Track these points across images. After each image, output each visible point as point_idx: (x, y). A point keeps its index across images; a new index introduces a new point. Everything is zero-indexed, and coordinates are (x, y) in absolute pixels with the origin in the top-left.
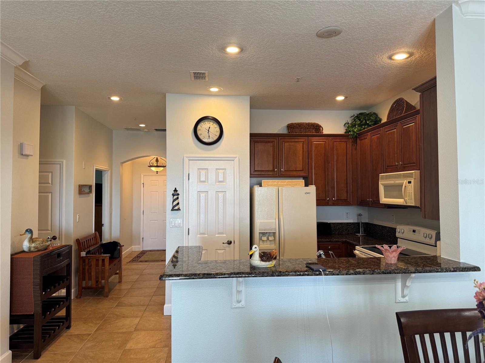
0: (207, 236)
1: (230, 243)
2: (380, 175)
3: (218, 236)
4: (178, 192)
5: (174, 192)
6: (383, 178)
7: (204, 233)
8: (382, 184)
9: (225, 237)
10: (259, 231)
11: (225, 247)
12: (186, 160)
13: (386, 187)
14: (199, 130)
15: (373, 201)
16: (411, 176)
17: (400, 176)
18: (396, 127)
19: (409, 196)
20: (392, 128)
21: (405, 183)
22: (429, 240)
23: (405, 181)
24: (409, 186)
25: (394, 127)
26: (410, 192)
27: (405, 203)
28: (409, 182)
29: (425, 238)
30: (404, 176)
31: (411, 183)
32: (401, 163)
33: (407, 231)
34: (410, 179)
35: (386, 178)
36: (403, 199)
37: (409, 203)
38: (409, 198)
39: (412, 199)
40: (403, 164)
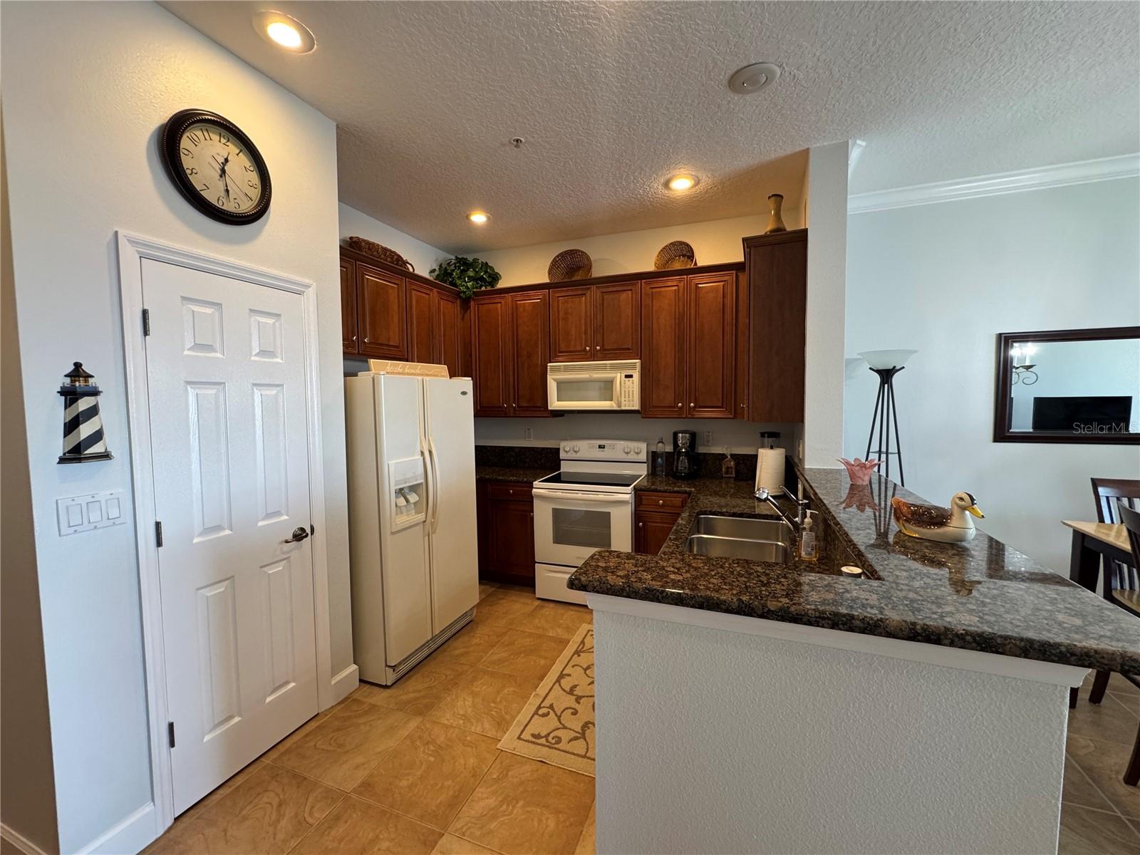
0: (227, 532)
1: (300, 536)
2: (549, 364)
3: (264, 526)
4: (91, 380)
5: (68, 380)
6: (555, 370)
7: (219, 526)
8: (555, 380)
9: (287, 523)
10: (395, 486)
11: (288, 552)
12: (128, 254)
13: (560, 384)
14: (186, 152)
15: (518, 407)
16: (633, 367)
17: (604, 368)
18: (584, 292)
19: (627, 396)
20: (575, 293)
21: (619, 377)
22: (636, 455)
23: (619, 375)
24: (627, 382)
25: (580, 292)
26: (631, 390)
27: (615, 408)
28: (627, 376)
29: (627, 453)
30: (613, 368)
31: (631, 376)
32: (598, 348)
33: (586, 448)
34: (629, 373)
35: (566, 369)
36: (612, 400)
37: (625, 406)
38: (627, 399)
39: (633, 401)
40: (603, 349)
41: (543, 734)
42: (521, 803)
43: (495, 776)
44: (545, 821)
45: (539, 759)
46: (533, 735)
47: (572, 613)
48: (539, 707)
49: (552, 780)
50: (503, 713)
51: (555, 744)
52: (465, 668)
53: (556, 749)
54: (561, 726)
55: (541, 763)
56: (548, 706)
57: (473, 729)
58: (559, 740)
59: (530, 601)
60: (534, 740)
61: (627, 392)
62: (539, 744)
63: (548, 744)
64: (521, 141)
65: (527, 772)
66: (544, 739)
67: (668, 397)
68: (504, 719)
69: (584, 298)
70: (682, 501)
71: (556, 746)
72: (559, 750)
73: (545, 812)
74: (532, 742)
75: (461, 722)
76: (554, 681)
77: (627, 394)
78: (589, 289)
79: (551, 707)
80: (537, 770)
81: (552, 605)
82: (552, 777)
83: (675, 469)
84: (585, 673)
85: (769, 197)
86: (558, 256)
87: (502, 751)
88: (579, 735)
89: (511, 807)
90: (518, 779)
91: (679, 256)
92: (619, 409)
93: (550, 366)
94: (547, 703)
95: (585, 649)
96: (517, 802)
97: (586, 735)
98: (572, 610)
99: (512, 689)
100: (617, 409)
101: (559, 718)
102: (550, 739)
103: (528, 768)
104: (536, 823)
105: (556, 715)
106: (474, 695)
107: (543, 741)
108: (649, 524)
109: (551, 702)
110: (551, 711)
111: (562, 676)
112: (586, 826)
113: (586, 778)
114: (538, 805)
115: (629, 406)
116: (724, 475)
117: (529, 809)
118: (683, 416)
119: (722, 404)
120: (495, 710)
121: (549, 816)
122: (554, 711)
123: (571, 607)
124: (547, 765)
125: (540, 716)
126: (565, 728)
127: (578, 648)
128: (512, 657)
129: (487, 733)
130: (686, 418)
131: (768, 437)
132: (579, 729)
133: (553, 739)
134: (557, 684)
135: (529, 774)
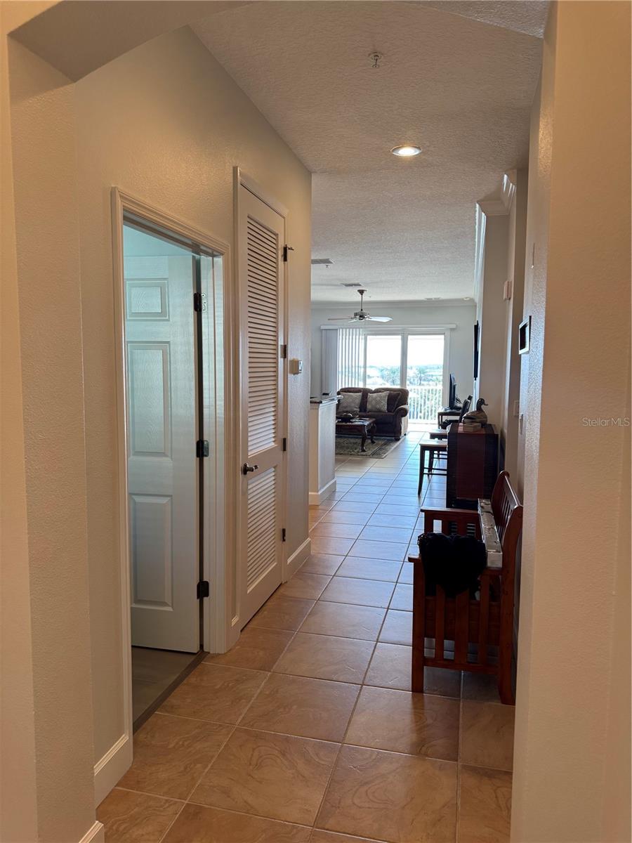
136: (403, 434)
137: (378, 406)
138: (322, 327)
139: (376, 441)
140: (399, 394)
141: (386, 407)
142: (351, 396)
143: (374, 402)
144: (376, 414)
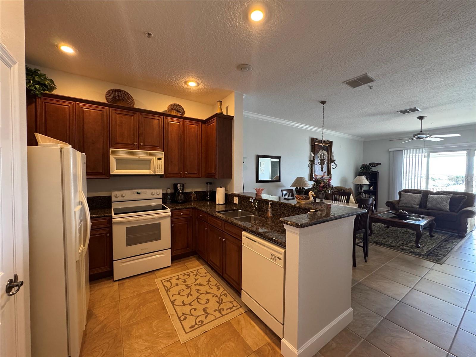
2: (110, 149)
6: (114, 152)
8: (115, 158)
13: (118, 161)
16: (161, 155)
17: (146, 154)
18: (133, 114)
19: (159, 168)
20: (127, 113)
21: (155, 159)
22: (157, 196)
23: (154, 158)
24: (158, 161)
25: (130, 114)
26: (160, 165)
27: (152, 173)
28: (158, 159)
29: (153, 195)
30: (151, 154)
31: (161, 159)
32: (142, 144)
33: (129, 194)
34: (160, 157)
35: (123, 153)
36: (150, 170)
37: (158, 173)
38: (158, 169)
39: (161, 170)
40: (144, 145)
41: (194, 324)
42: (216, 349)
43: (195, 352)
44: (230, 346)
45: (204, 332)
46: (190, 328)
47: (143, 278)
48: (179, 318)
49: (215, 334)
50: (166, 332)
51: (202, 323)
52: (115, 332)
53: (205, 324)
54: (196, 317)
55: (205, 333)
56: (182, 315)
57: (160, 348)
58: (202, 322)
59: (111, 284)
60: (193, 329)
61: (158, 166)
62: (196, 329)
63: (200, 326)
64: (151, 35)
65: (204, 340)
66: (196, 325)
67: (176, 169)
68: (169, 333)
69: (133, 117)
70: (190, 211)
71: (203, 324)
72: (206, 324)
73: (226, 344)
74: (193, 330)
75: (149, 351)
76: (172, 306)
77: (159, 167)
78: (135, 113)
79: (183, 314)
80: (207, 336)
81: (127, 280)
82: (214, 333)
83: (176, 200)
84: (181, 295)
85: (218, 101)
86: (111, 90)
87: (185, 343)
88: (206, 315)
89: (214, 354)
90: (204, 345)
91: (174, 110)
92: (155, 174)
93: (112, 150)
94: (180, 315)
95: (168, 288)
96: (214, 351)
97: (208, 312)
98: (141, 277)
99: (156, 321)
100: (154, 174)
101: (192, 315)
102: (198, 323)
103: (202, 338)
104: (228, 349)
105: (190, 315)
106: (140, 337)
107: (196, 326)
108: (176, 224)
109: (182, 313)
110: (186, 316)
111: (173, 303)
112: (241, 335)
113: (224, 324)
114: (221, 344)
115: (160, 173)
116: (193, 200)
117: (221, 348)
118: (182, 177)
119: (197, 172)
120: (159, 334)
121: (229, 343)
122: (187, 315)
123: (140, 276)
124: (208, 332)
125: (183, 320)
126: (198, 316)
127: (165, 289)
128: (137, 310)
129: (168, 344)
130: (183, 178)
131: (209, 184)
132: (204, 313)
133: (199, 323)
134: (175, 306)
135: (206, 340)
136: (468, 231)
137: (439, 206)
138: (390, 150)
139: (436, 235)
140: (464, 198)
141: (448, 208)
142: (411, 195)
143: (434, 203)
144: (437, 212)
